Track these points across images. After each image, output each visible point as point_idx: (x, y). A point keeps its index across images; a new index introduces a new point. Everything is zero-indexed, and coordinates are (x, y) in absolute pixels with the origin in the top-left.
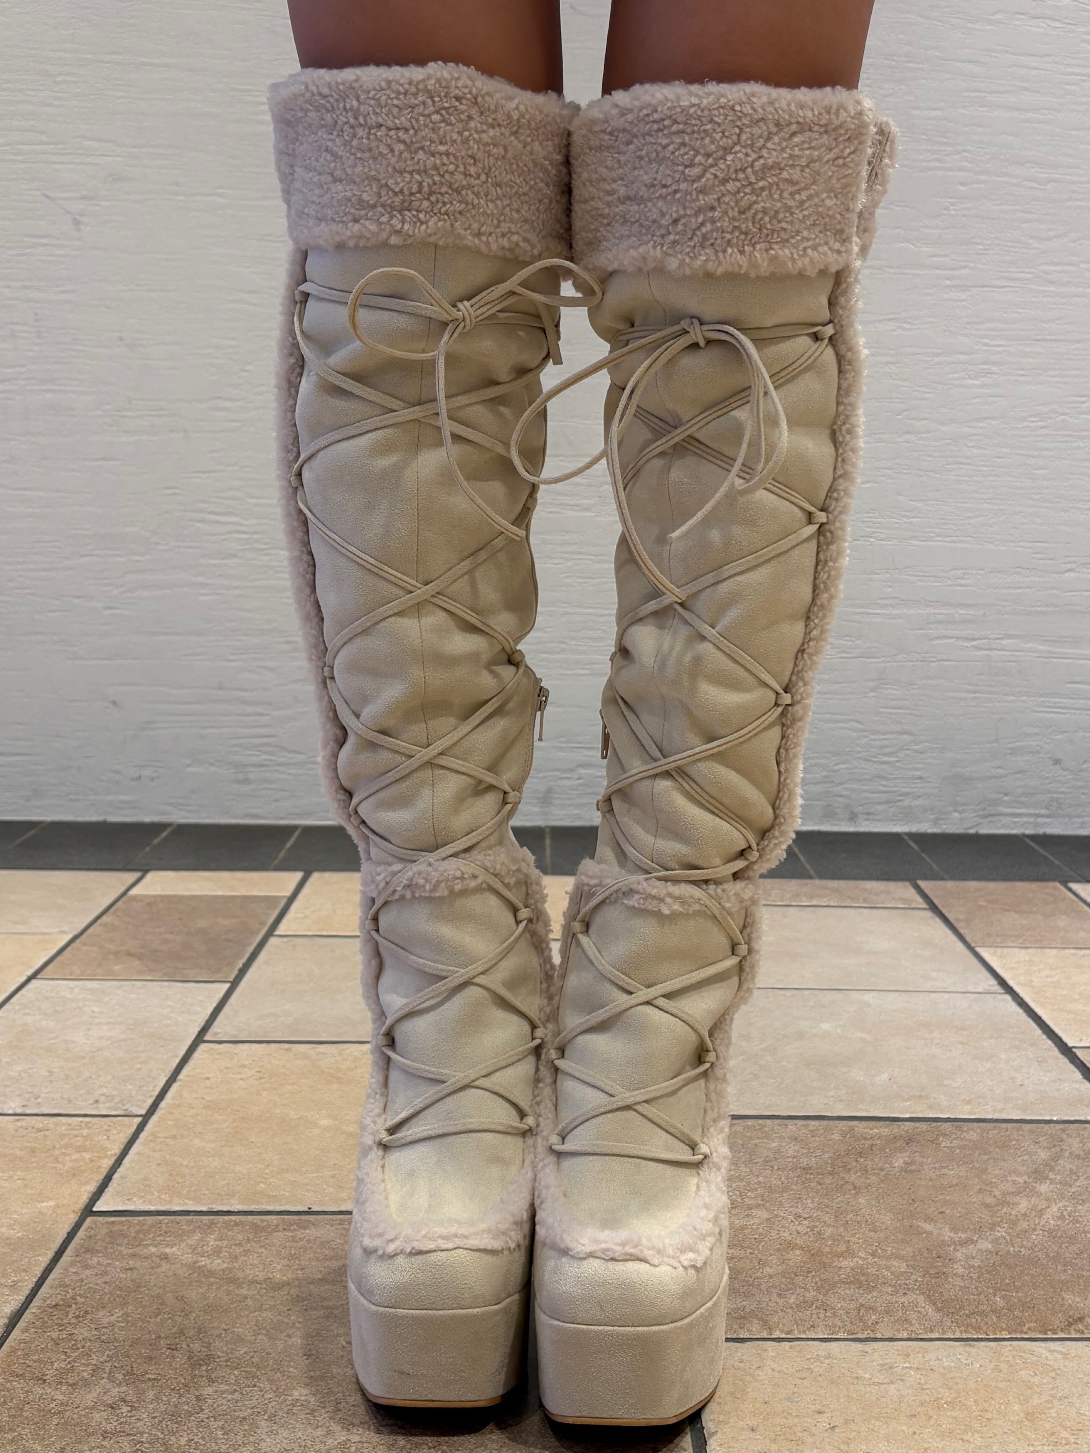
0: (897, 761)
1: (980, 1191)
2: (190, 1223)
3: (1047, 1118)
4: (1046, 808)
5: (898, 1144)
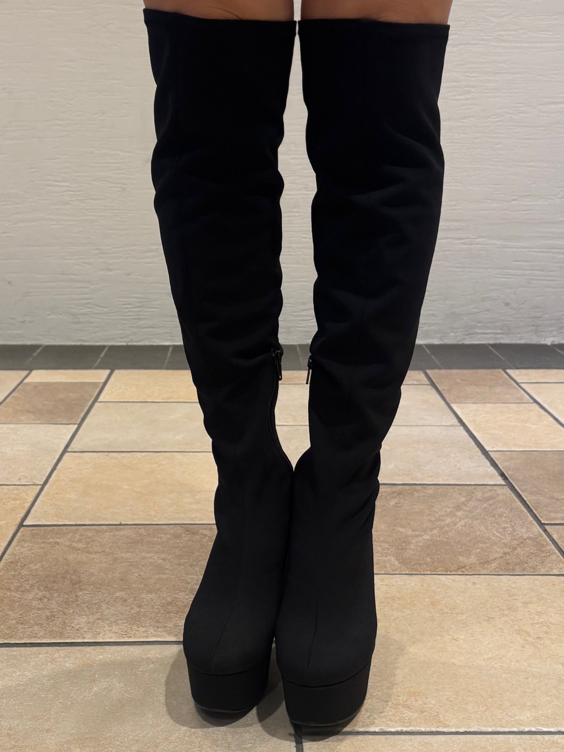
1: (428, 515)
2: (67, 529)
3: (468, 483)
4: (501, 329)
5: (394, 495)
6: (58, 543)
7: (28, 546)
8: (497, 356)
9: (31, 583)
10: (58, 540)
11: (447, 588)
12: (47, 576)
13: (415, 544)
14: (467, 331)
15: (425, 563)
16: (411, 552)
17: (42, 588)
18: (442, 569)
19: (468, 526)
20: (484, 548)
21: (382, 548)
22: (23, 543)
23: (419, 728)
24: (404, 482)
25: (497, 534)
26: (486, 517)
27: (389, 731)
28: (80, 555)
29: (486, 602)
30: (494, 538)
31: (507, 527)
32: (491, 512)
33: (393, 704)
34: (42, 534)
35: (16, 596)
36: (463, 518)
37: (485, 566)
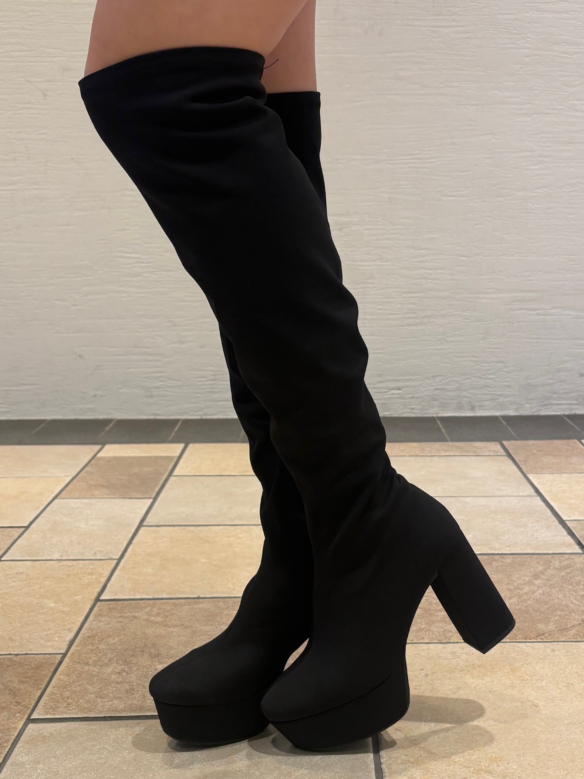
0: (496, 378)
2: (144, 603)
3: (546, 552)
4: (577, 400)
6: (135, 617)
7: (106, 620)
8: (573, 426)
9: (109, 657)
10: (136, 614)
11: (526, 655)
12: (125, 650)
14: (543, 402)
17: (121, 662)
18: (521, 636)
19: (546, 594)
20: (563, 616)
22: (100, 617)
24: (482, 552)
25: (575, 602)
26: (564, 585)
28: (158, 628)
29: (565, 668)
30: (572, 606)
32: (569, 580)
33: (474, 769)
34: (119, 608)
35: (95, 670)
36: (542, 587)
37: (564, 632)
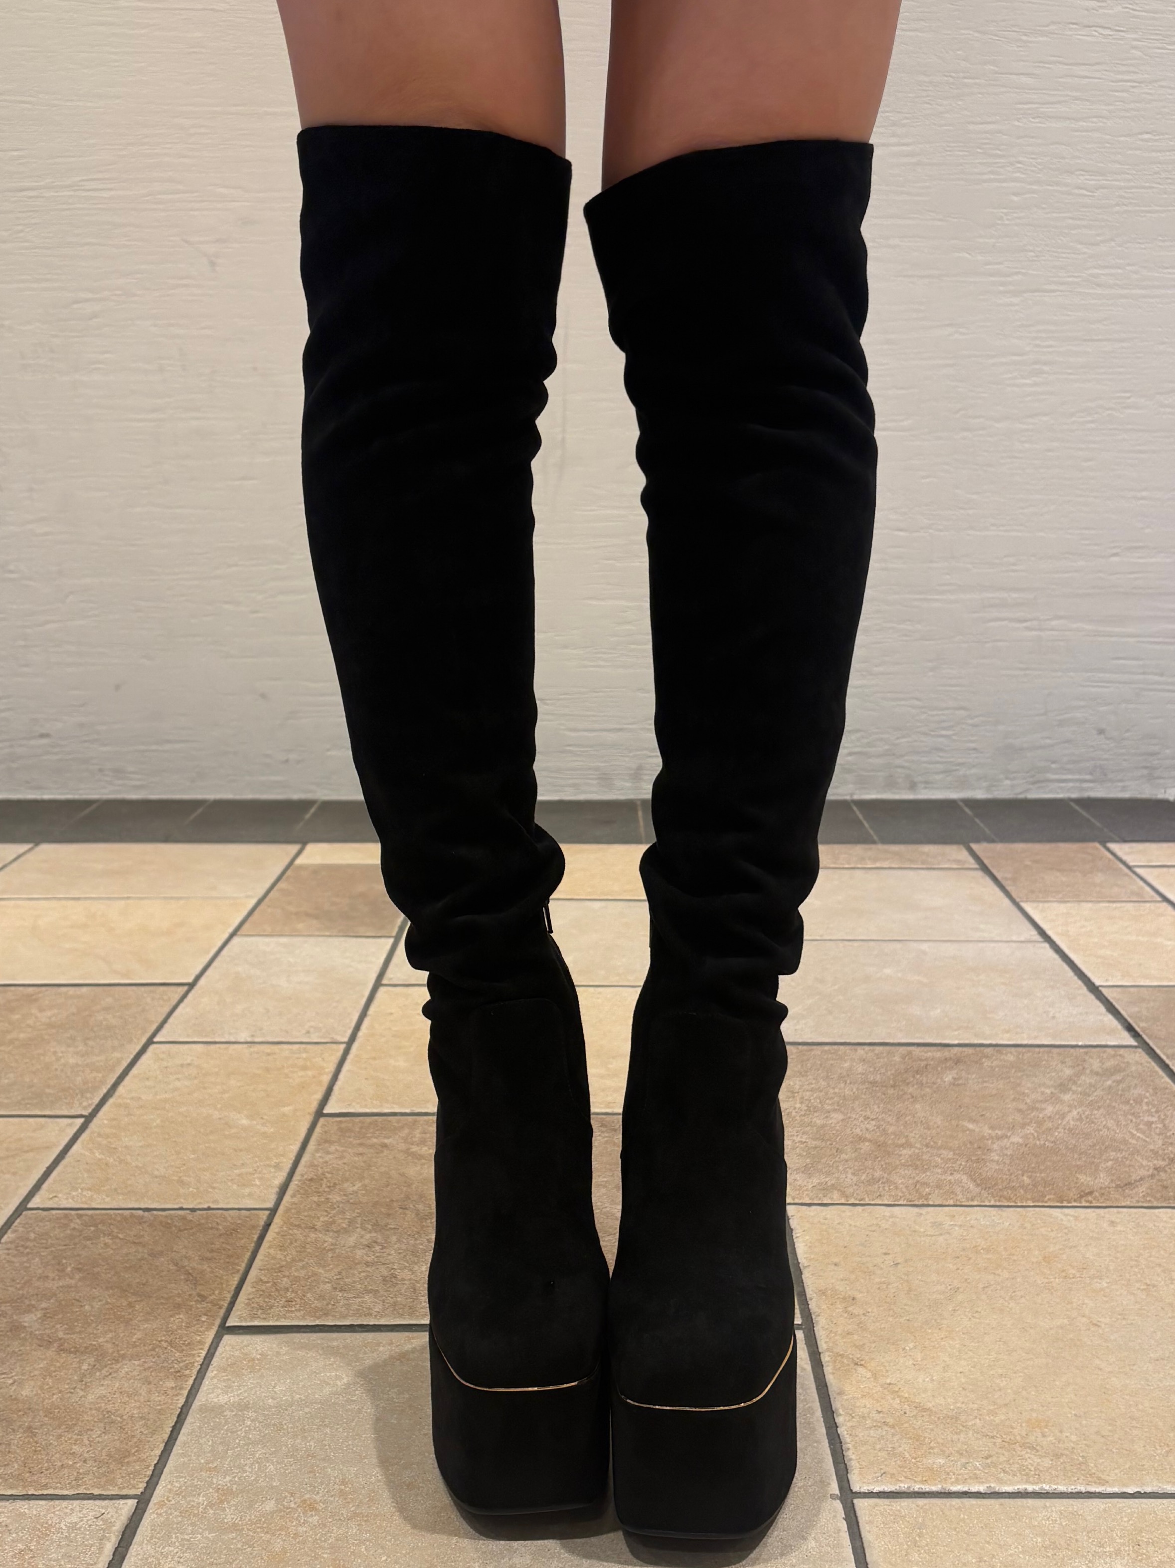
0: (953, 735)
1: (1014, 1100)
2: (398, 1122)
3: (1074, 1043)
4: (1091, 774)
5: (948, 1065)
6: (385, 1146)
7: (336, 1150)
8: (1087, 820)
9: (348, 1217)
10: (386, 1141)
11: (1066, 1231)
12: (376, 1204)
13: (999, 1152)
15: (1022, 1187)
16: (995, 1166)
17: (370, 1227)
18: (1052, 1197)
19: (1085, 1119)
20: (1120, 1159)
21: (942, 1159)
22: (327, 1145)
23: (1056, 1487)
24: (961, 1042)
25: (1138, 1135)
26: (1114, 1104)
27: (1004, 1491)
29: (1138, 1257)
30: (1134, 1142)
31: (1152, 1123)
32: (1121, 1095)
34: (357, 1130)
35: (327, 1239)
36: (1075, 1106)
37: (1127, 1191)
